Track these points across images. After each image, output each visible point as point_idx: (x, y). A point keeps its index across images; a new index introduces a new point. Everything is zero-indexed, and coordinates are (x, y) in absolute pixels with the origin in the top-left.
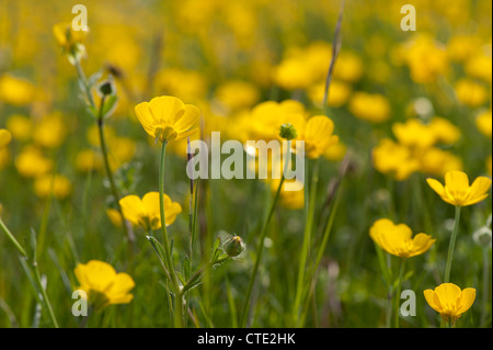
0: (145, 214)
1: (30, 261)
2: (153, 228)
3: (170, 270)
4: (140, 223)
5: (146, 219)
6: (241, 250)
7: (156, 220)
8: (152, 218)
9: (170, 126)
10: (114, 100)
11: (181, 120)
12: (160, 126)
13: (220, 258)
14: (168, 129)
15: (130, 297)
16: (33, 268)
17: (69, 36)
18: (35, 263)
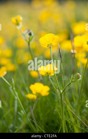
0: (47, 72)
1: (12, 88)
2: (50, 75)
4: (46, 75)
5: (47, 73)
6: (80, 77)
8: (49, 73)
9: (51, 43)
10: (32, 37)
12: (48, 43)
13: (73, 81)
14: (51, 44)
16: (13, 90)
17: (17, 20)
18: (14, 89)
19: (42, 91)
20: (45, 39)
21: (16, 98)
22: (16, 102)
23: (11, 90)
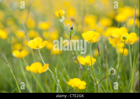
1: (55, 77)
2: (88, 66)
3: (95, 78)
4: (85, 65)
5: (87, 64)
6: (114, 72)
7: (89, 64)
8: (88, 63)
11: (95, 37)
12: (89, 39)
13: (108, 74)
14: (92, 40)
15: (85, 87)
17: (60, 14)
18: (56, 77)
19: (79, 85)
20: (86, 35)
21: (58, 85)
22: (58, 88)
23: (54, 78)
